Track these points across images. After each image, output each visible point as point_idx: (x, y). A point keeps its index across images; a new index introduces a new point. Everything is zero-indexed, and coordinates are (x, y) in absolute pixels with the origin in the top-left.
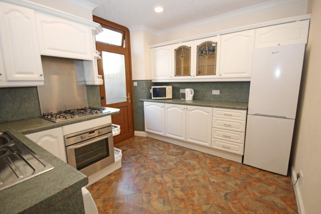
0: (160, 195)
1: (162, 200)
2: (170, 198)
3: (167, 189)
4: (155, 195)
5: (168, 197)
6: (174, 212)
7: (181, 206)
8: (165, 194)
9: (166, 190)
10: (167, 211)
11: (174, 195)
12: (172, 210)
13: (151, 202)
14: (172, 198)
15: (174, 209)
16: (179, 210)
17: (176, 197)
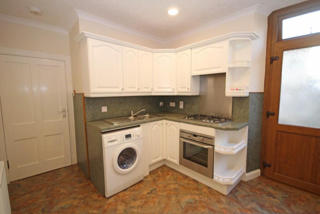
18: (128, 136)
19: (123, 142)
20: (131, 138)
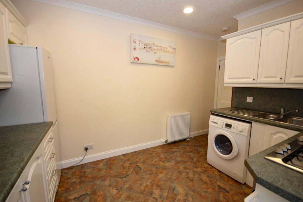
0: (175, 197)
1: (175, 192)
2: (166, 191)
3: (165, 200)
4: (180, 198)
5: (168, 192)
6: (170, 181)
7: (162, 183)
8: (169, 195)
9: (167, 199)
10: (174, 183)
11: (162, 192)
12: (171, 182)
13: (185, 194)
14: (165, 190)
15: (169, 183)
16: (166, 181)
17: (162, 190)
18: (228, 126)
19: (222, 128)
20: (231, 129)
